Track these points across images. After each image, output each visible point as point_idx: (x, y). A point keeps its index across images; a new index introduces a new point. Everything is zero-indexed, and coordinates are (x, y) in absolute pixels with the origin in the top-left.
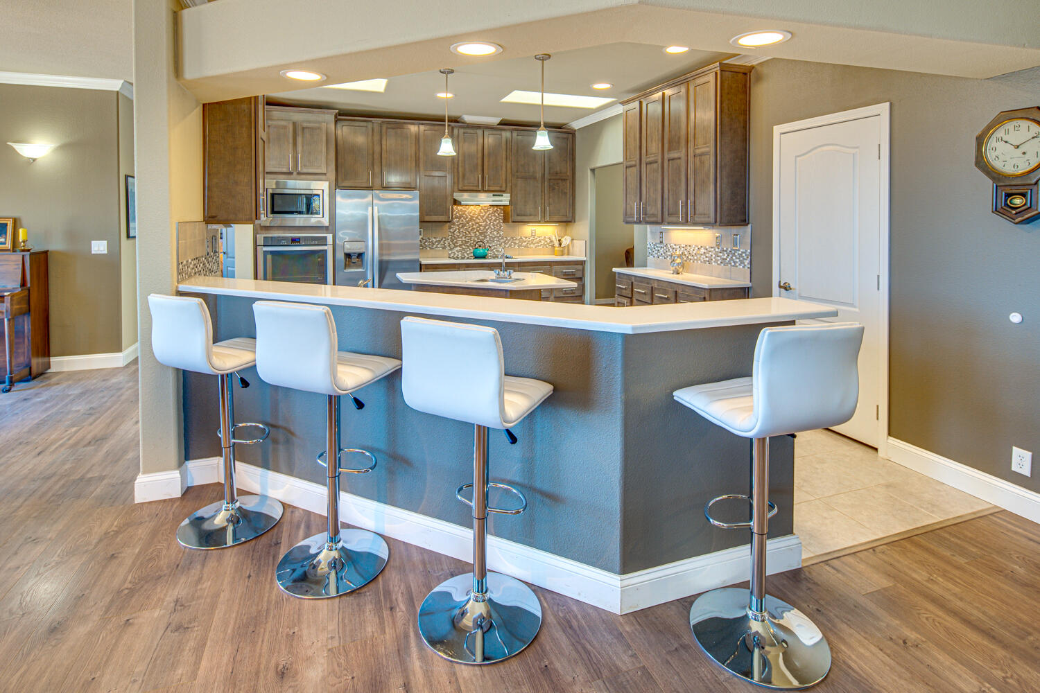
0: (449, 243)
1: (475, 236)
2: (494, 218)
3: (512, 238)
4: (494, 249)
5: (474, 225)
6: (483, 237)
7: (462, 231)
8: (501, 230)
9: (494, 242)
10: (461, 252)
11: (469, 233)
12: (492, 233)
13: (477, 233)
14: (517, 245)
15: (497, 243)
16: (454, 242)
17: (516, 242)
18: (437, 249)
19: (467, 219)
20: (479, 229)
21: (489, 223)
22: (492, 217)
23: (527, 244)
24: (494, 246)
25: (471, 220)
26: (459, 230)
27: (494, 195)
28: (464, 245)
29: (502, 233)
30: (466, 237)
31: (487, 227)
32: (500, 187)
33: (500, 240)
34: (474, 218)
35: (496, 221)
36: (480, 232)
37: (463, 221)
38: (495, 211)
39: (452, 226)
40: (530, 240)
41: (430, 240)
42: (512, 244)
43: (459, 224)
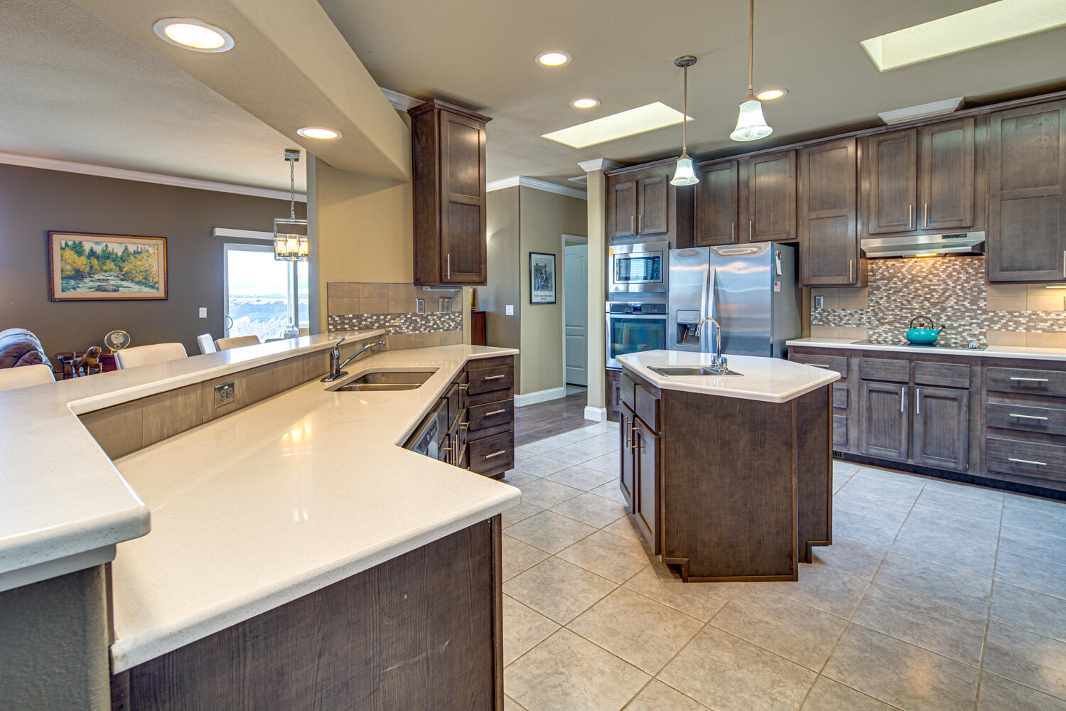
0: (869, 318)
1: (921, 307)
2: (963, 277)
3: (1011, 313)
4: (964, 331)
5: (919, 290)
6: (939, 309)
7: (895, 300)
8: (981, 298)
9: (964, 319)
10: (893, 332)
11: (909, 302)
12: (960, 303)
13: (926, 303)
14: (1025, 326)
15: (970, 321)
16: (878, 317)
17: (1020, 321)
18: (847, 326)
19: (905, 281)
20: (929, 296)
21: (953, 285)
22: (960, 276)
23: (1052, 325)
24: (965, 325)
25: (912, 281)
26: (889, 298)
27: (944, 237)
28: (899, 323)
29: (985, 303)
30: (902, 309)
31: (947, 294)
32: (959, 220)
33: (978, 317)
34: (920, 279)
35: (968, 282)
36: (932, 300)
37: (896, 283)
38: (967, 264)
39: (875, 292)
40: (1060, 317)
41: (836, 312)
42: (1010, 323)
43: (888, 288)
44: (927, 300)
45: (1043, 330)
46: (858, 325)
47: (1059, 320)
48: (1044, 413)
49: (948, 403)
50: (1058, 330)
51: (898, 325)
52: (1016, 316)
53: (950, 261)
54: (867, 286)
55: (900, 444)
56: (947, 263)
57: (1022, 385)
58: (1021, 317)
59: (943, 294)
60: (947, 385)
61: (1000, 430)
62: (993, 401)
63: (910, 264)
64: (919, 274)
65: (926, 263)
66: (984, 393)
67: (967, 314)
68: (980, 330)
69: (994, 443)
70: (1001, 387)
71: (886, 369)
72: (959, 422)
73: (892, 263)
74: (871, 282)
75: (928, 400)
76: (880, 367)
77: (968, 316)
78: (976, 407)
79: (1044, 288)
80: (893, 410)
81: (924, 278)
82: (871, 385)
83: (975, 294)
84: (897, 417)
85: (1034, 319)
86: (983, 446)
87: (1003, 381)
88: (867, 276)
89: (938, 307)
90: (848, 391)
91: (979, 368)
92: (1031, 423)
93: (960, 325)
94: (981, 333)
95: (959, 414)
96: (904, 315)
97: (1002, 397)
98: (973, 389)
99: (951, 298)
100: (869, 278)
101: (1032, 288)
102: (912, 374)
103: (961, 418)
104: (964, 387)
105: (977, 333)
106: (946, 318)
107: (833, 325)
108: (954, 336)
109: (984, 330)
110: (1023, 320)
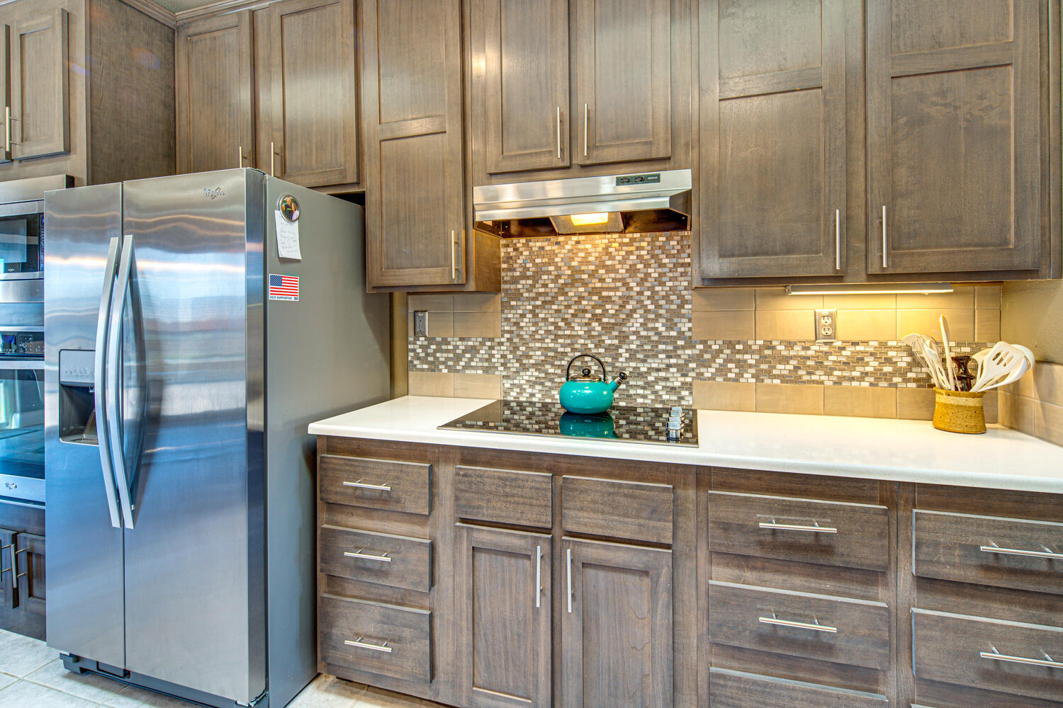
0: (504, 356)
1: (588, 334)
2: (654, 273)
3: (730, 345)
4: (657, 380)
5: (583, 298)
6: (616, 337)
7: (545, 320)
8: (683, 316)
9: (656, 356)
10: (542, 384)
11: (568, 324)
12: (650, 325)
13: (595, 324)
14: (753, 371)
15: (666, 361)
16: (519, 353)
17: (746, 361)
18: (467, 372)
19: (561, 281)
20: (599, 311)
21: (638, 289)
22: (650, 270)
23: (797, 368)
24: (658, 370)
25: (573, 281)
26: (535, 316)
27: (621, 182)
28: (553, 365)
29: (690, 325)
30: (557, 336)
31: (629, 307)
32: (646, 143)
33: (679, 352)
34: (585, 276)
35: (663, 284)
36: (605, 320)
37: (545, 286)
38: (660, 247)
39: (513, 303)
40: (810, 353)
41: (449, 343)
42: (730, 365)
43: (533, 295)
44: (596, 318)
45: (783, 379)
46: (486, 370)
47: (808, 358)
48: (826, 612)
49: (631, 580)
50: (806, 378)
51: (551, 371)
52: (739, 352)
53: (633, 240)
54: (498, 290)
55: (536, 686)
56: (627, 245)
57: (780, 538)
58: (746, 353)
59: (622, 306)
60: (627, 536)
61: (736, 653)
62: (723, 578)
63: (568, 247)
64: (583, 268)
65: (595, 246)
66: (703, 554)
67: (661, 347)
68: (682, 379)
69: (725, 686)
70: (738, 543)
71: (507, 495)
72: (653, 631)
73: (539, 244)
74: (506, 282)
75: (591, 572)
76: (494, 488)
77: (664, 351)
78: (688, 593)
79: (784, 294)
80: (521, 598)
81: (592, 274)
82: (476, 535)
83: (673, 307)
84: (530, 615)
85: (769, 356)
86: (703, 691)
87: (741, 527)
88: (499, 270)
89: (615, 333)
90: (432, 548)
91: (691, 493)
92: (801, 637)
93: (650, 370)
94: (686, 386)
95: (653, 610)
96: (561, 350)
97: (739, 567)
98: (680, 546)
99: (635, 316)
100: (503, 274)
101: (764, 295)
102: (556, 509)
103: (658, 620)
104: (663, 541)
105: (677, 384)
106: (627, 355)
107: (446, 371)
108: (640, 391)
109: (689, 380)
110: (750, 359)
